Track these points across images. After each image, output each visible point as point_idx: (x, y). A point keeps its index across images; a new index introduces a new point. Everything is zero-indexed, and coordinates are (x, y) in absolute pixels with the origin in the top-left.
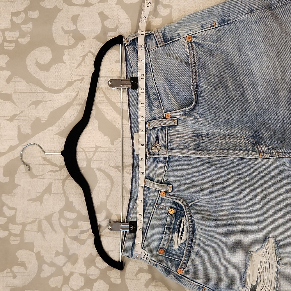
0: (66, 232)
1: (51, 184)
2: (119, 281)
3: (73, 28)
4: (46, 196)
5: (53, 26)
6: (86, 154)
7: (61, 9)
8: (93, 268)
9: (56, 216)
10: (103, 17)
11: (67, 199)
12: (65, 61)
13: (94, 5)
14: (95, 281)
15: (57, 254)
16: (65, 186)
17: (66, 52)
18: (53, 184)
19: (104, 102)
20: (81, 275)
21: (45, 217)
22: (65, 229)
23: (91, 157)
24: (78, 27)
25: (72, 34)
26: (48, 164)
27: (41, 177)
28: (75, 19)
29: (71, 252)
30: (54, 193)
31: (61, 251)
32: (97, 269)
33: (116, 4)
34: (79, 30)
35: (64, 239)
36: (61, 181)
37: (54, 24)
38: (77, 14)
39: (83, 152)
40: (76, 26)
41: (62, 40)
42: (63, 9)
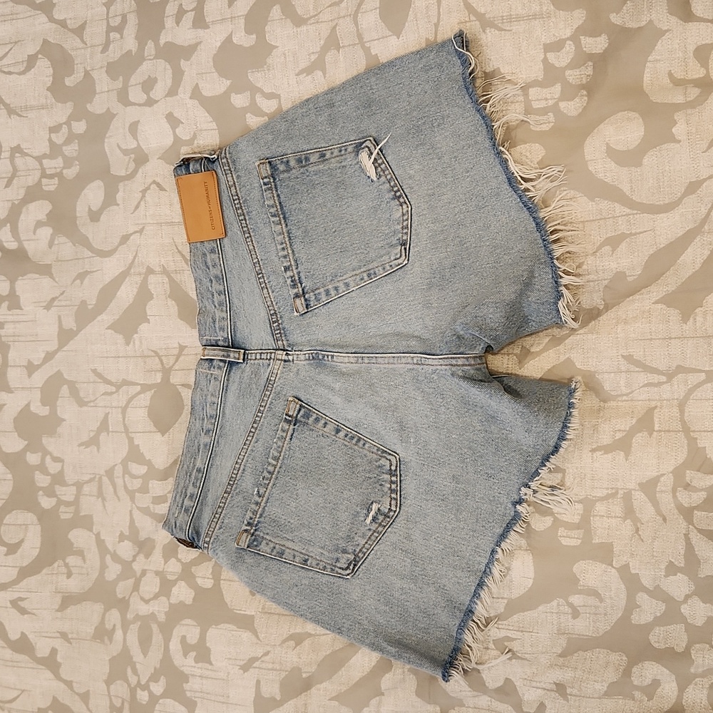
0: (133, 499)
1: (107, 414)
2: (208, 584)
3: (133, 145)
4: (103, 436)
5: (106, 144)
6: (161, 361)
7: (115, 113)
8: (173, 560)
9: (119, 471)
10: (173, 121)
11: (131, 440)
12: (118, 202)
13: (159, 103)
14: (174, 583)
15: (122, 538)
16: (126, 419)
17: (121, 186)
18: (110, 416)
19: (183, 270)
20: (157, 573)
21: (106, 472)
22: (131, 494)
23: (171, 364)
24: (140, 142)
25: (133, 156)
26: (99, 380)
27: (92, 404)
28: (134, 128)
29: (143, 535)
30: (113, 432)
31: (127, 533)
32: (179, 563)
33: (191, 98)
34: (143, 147)
35: (131, 511)
36: (120, 410)
37: (106, 140)
38: (136, 120)
39: (157, 358)
40: (137, 140)
41: (119, 166)
42: (117, 113)
